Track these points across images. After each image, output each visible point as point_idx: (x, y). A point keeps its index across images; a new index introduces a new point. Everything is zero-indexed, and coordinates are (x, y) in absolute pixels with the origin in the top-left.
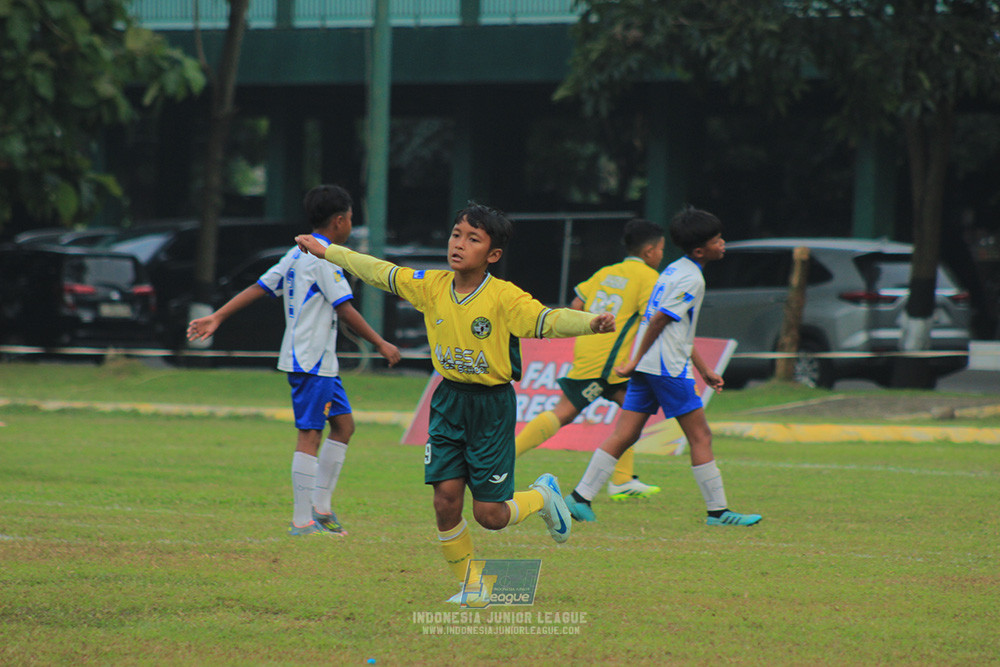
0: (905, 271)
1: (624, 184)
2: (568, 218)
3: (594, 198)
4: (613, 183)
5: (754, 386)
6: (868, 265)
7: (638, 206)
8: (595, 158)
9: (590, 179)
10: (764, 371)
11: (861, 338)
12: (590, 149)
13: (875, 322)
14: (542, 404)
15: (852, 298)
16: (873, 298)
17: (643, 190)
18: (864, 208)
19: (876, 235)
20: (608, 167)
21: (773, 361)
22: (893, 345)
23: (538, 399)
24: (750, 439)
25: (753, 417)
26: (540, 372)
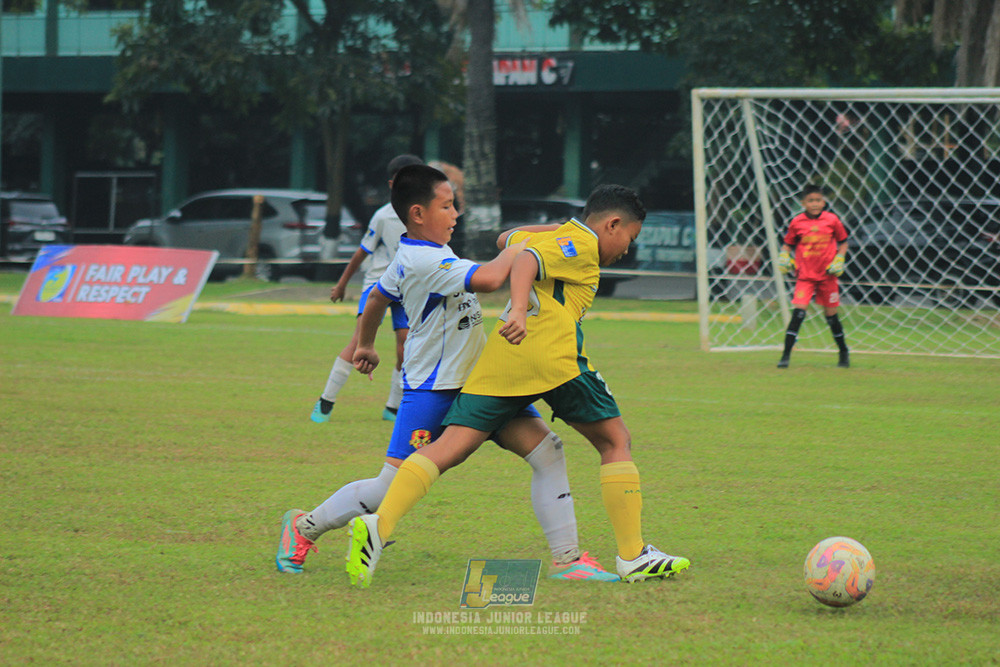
0: (322, 210)
1: (149, 156)
2: (114, 176)
3: (131, 164)
4: (142, 155)
5: (231, 281)
6: (300, 206)
7: (158, 169)
8: (130, 140)
9: (128, 152)
10: (237, 271)
11: (296, 251)
12: (128, 133)
13: (305, 241)
14: (98, 291)
15: (290, 227)
16: (303, 227)
17: (162, 159)
18: (297, 170)
19: (305, 187)
20: (139, 145)
21: (242, 266)
22: (315, 256)
23: (96, 287)
24: (228, 313)
25: (230, 299)
26: (97, 271)
